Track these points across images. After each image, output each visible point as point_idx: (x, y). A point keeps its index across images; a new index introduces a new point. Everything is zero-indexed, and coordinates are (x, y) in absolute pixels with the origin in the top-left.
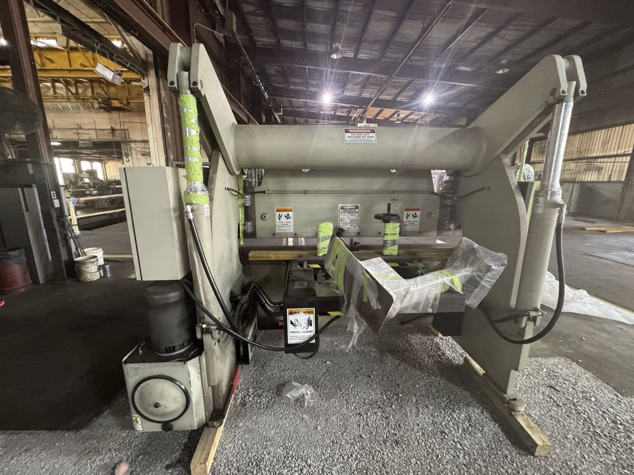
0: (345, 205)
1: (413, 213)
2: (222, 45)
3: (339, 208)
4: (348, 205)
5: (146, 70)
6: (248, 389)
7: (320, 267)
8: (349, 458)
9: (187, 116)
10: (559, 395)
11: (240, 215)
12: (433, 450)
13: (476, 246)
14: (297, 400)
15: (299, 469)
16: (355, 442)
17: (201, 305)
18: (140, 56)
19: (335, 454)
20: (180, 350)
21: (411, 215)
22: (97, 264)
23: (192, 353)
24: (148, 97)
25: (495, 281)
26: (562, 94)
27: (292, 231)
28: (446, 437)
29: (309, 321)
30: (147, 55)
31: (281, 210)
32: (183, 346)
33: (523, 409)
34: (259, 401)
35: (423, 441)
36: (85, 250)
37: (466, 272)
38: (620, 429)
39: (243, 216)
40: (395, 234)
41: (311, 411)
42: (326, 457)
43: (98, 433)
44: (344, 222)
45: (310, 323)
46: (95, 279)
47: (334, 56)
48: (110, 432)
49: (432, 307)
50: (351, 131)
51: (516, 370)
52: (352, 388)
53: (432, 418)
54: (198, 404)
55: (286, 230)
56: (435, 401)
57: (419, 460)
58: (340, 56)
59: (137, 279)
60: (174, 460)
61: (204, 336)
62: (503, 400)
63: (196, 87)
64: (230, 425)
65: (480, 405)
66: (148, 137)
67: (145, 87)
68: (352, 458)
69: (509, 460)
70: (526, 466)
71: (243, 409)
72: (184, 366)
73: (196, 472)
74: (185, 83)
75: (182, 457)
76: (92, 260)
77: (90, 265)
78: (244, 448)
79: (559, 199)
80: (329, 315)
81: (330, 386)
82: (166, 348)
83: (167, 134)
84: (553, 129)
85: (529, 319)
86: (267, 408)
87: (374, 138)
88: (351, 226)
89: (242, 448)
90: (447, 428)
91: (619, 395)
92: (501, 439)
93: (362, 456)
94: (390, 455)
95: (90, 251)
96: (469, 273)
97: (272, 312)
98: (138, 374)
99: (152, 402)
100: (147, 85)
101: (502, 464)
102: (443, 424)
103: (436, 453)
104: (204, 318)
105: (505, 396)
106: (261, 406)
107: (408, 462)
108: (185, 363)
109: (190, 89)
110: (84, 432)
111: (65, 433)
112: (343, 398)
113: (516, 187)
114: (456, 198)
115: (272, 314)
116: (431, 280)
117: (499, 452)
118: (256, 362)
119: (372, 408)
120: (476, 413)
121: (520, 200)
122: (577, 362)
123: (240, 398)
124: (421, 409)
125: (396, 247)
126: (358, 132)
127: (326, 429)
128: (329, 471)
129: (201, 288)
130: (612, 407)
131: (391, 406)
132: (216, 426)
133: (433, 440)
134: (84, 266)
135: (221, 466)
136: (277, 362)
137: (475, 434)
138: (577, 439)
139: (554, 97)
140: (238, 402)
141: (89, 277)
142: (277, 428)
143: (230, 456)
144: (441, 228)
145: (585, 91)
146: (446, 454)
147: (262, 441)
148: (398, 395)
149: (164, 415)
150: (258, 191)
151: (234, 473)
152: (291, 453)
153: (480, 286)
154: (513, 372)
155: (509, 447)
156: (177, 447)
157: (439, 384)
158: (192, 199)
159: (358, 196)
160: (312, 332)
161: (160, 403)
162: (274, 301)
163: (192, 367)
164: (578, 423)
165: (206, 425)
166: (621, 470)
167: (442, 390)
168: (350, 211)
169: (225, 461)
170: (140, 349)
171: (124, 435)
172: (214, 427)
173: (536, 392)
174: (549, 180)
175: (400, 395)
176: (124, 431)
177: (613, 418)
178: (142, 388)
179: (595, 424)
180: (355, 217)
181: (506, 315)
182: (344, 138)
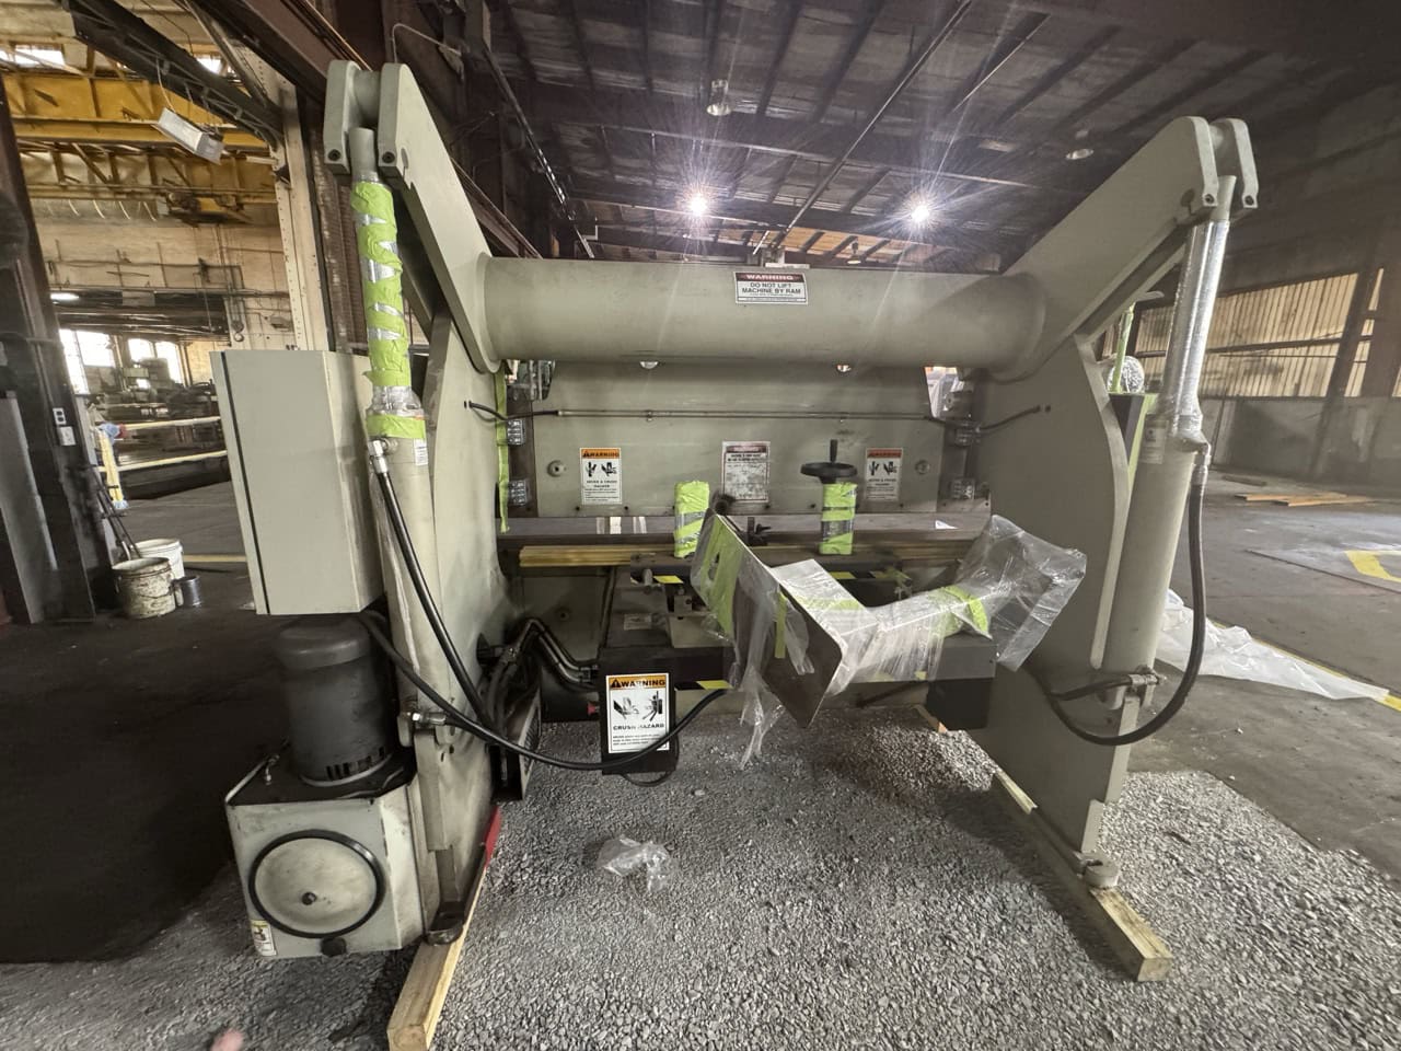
0: (737, 443)
1: (886, 461)
2: (459, 76)
3: (724, 450)
4: (743, 444)
5: (281, 130)
6: (520, 855)
7: (680, 581)
8: (745, 1001)
9: (372, 233)
10: (1188, 852)
11: (501, 465)
12: (925, 977)
13: (1021, 534)
14: (630, 877)
15: (634, 1029)
16: (756, 966)
17: (408, 670)
18: (265, 96)
19: (714, 993)
20: (361, 771)
21: (881, 467)
22: (169, 576)
23: (390, 777)
24: (286, 192)
25: (1059, 611)
26: (1206, 204)
27: (618, 501)
28: (954, 948)
29: (655, 703)
30: (282, 93)
31: (593, 454)
32: (368, 763)
33: (1115, 884)
34: (543, 882)
35: (904, 957)
36: (139, 545)
37: (999, 590)
38: (1311, 918)
39: (507, 467)
40: (846, 508)
41: (661, 900)
42: (693, 999)
43: (171, 964)
44: (734, 480)
45: (657, 707)
46: (163, 613)
47: (715, 110)
48: (200, 962)
49: (925, 669)
50: (749, 277)
51: (1102, 799)
52: (751, 847)
53: (923, 908)
54: (403, 892)
55: (604, 498)
56: (931, 871)
57: (895, 999)
58: (728, 111)
59: (258, 612)
60: (350, 1018)
61: (415, 740)
62: (1073, 864)
63: (391, 165)
64: (478, 937)
65: (1026, 877)
66: (287, 287)
67: (278, 168)
68: (751, 1000)
69: (1085, 992)
70: (1119, 1003)
71: (508, 900)
72: (372, 808)
73: (400, 1045)
74: (366, 156)
75: (368, 1011)
76: (157, 568)
77: (151, 580)
78: (511, 987)
79: (1196, 431)
80: (700, 688)
81: (702, 844)
82: (328, 768)
83: (332, 278)
84: (1186, 280)
85: (1129, 692)
86: (562, 895)
87: (802, 295)
88: (751, 490)
89: (506, 988)
90: (956, 929)
91: (1309, 848)
92: (1068, 948)
93: (773, 994)
94: (832, 991)
95: (151, 548)
96: (1005, 594)
97: (573, 683)
98: (262, 830)
99: (298, 891)
100: (282, 164)
101: (1070, 1002)
102: (948, 919)
103: (931, 983)
104: (417, 700)
105: (1078, 856)
106: (549, 892)
107: (871, 1006)
108: (372, 802)
109: (378, 170)
110: (137, 963)
111: (92, 968)
112: (732, 870)
113: (1107, 406)
114: (978, 430)
115: (574, 688)
116: (923, 610)
117: (1065, 977)
118: (537, 793)
119: (794, 890)
120: (1016, 894)
121: (1114, 433)
122: (1227, 781)
123: (502, 876)
124: (900, 890)
125: (848, 537)
126: (765, 280)
127: (695, 939)
128: (700, 1031)
129: (409, 631)
130: (1297, 875)
131: (836, 885)
132: (447, 941)
133: (926, 954)
134: (136, 582)
135: (458, 1030)
136: (585, 792)
137: (1014, 939)
138: (1224, 944)
139: (1190, 210)
140: (496, 885)
141: (149, 607)
142: (585, 939)
143: (479, 1007)
144: (945, 495)
145: (1255, 198)
146: (953, 984)
147: (552, 971)
148: (851, 859)
149: (326, 919)
150: (540, 409)
151: (488, 1043)
152: (615, 993)
153: (1028, 622)
154: (1095, 806)
155: (1086, 964)
156: (358, 991)
157: (939, 833)
158: (385, 426)
159: (763, 425)
160: (662, 726)
161: (315, 892)
162: (577, 659)
163: (390, 811)
164: (1226, 909)
165: (423, 938)
166: (1311, 1003)
167: (946, 847)
168: (746, 457)
169: (466, 1018)
170: (267, 771)
171: (234, 967)
172: (441, 942)
173: (1142, 846)
174: (1176, 391)
175: (856, 860)
176: (232, 958)
177: (1297, 897)
178: (274, 860)
179: (1261, 910)
180: (759, 470)
181: (1083, 683)
182: (733, 291)
